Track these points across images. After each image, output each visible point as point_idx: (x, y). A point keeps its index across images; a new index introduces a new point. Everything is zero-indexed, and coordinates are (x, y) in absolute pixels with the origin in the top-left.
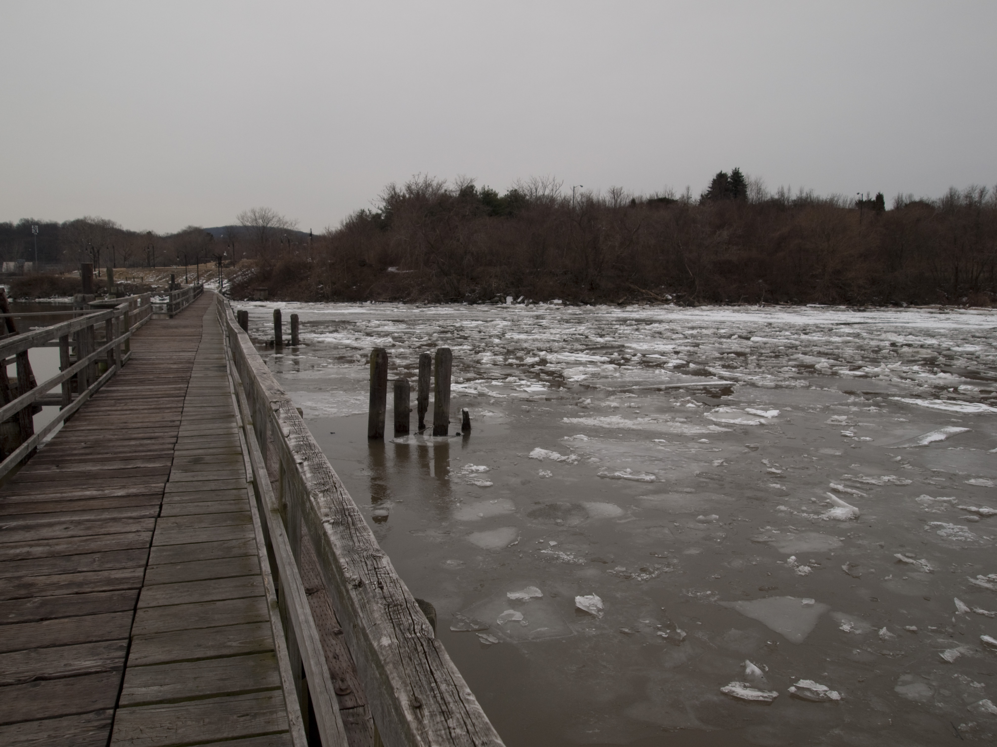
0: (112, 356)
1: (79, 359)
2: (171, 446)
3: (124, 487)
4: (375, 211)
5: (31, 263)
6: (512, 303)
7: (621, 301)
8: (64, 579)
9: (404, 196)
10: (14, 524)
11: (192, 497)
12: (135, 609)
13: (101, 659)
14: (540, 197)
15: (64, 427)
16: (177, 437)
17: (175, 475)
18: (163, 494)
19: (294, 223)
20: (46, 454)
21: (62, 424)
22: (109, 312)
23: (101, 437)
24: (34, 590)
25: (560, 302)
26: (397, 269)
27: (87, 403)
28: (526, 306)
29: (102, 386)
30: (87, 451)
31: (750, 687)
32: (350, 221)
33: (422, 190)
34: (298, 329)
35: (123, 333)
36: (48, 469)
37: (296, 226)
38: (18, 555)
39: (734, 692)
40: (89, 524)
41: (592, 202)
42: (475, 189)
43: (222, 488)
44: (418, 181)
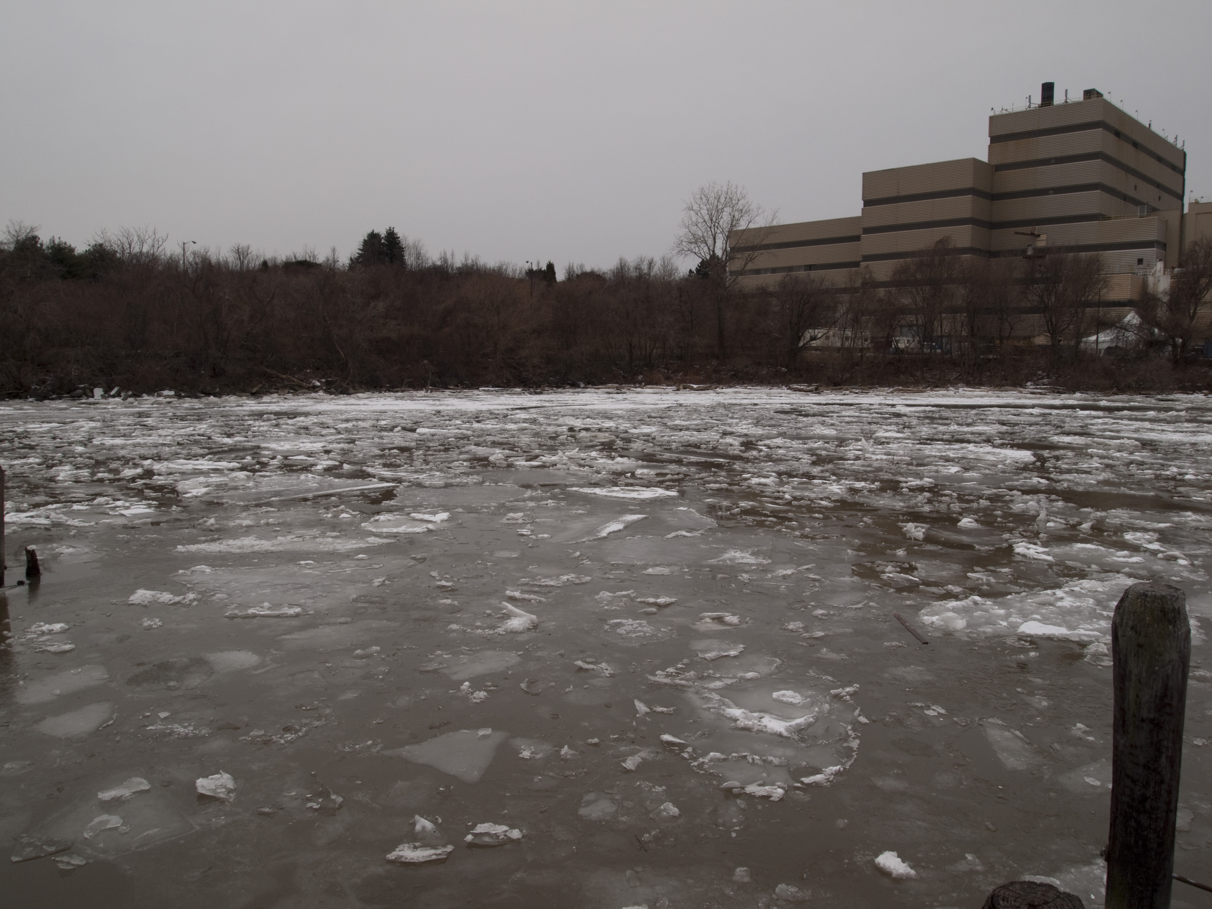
6: (103, 397)
7: (255, 390)
14: (136, 255)
25: (172, 393)
28: (123, 400)
31: (421, 847)
39: (402, 856)
41: (210, 263)
42: (40, 241)
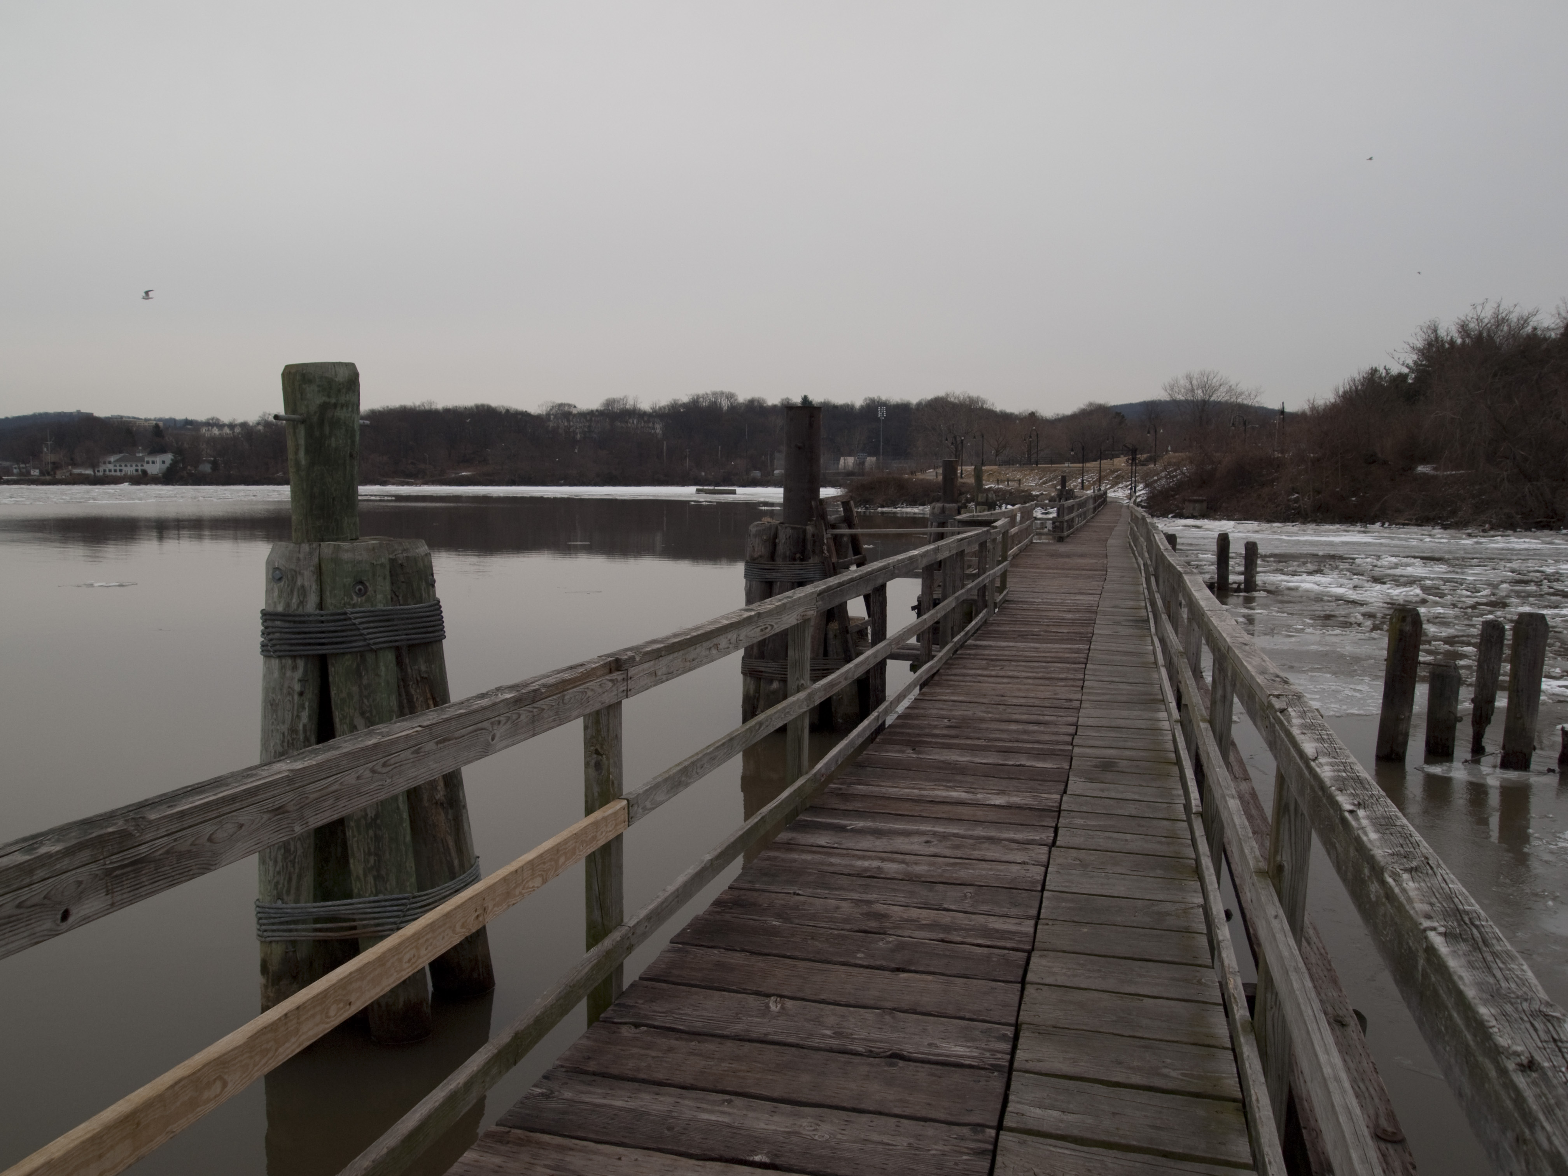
0: (984, 596)
1: (945, 597)
2: (1068, 739)
3: (1002, 792)
4: (1396, 369)
5: (874, 459)
8: (927, 916)
9: (1452, 342)
10: (860, 824)
11: (1101, 823)
12: (1023, 982)
13: (977, 1048)
15: (920, 694)
16: (1077, 726)
17: (1076, 785)
18: (1059, 812)
19: (1254, 393)
20: (898, 730)
21: (917, 691)
22: (984, 532)
23: (970, 713)
24: (887, 924)
26: (1435, 469)
27: (950, 661)
29: (968, 639)
30: (953, 732)
32: (1350, 388)
33: (1489, 331)
34: (1256, 565)
35: (1000, 563)
36: (903, 752)
37: (1258, 399)
38: (866, 869)
40: (957, 841)
43: (1147, 815)
44: (1483, 315)
